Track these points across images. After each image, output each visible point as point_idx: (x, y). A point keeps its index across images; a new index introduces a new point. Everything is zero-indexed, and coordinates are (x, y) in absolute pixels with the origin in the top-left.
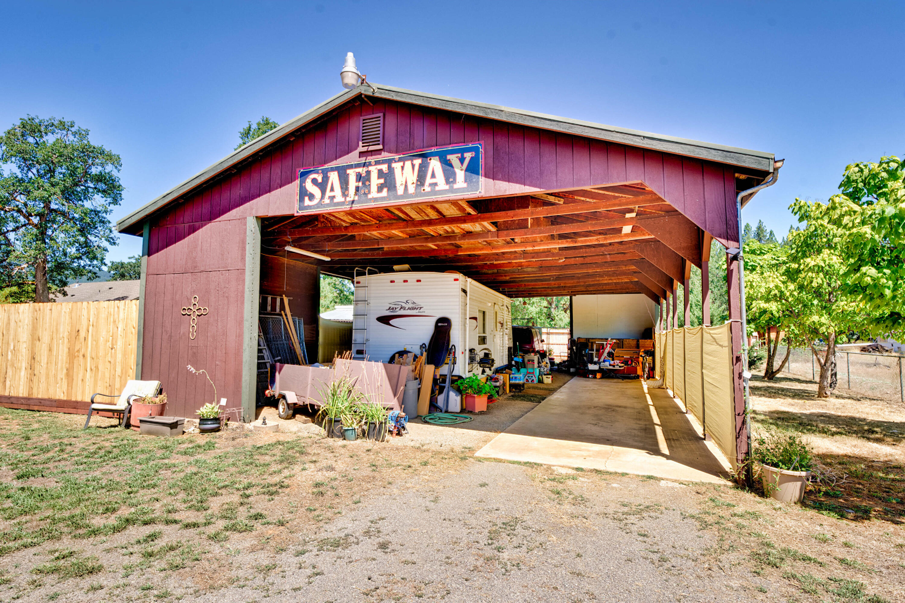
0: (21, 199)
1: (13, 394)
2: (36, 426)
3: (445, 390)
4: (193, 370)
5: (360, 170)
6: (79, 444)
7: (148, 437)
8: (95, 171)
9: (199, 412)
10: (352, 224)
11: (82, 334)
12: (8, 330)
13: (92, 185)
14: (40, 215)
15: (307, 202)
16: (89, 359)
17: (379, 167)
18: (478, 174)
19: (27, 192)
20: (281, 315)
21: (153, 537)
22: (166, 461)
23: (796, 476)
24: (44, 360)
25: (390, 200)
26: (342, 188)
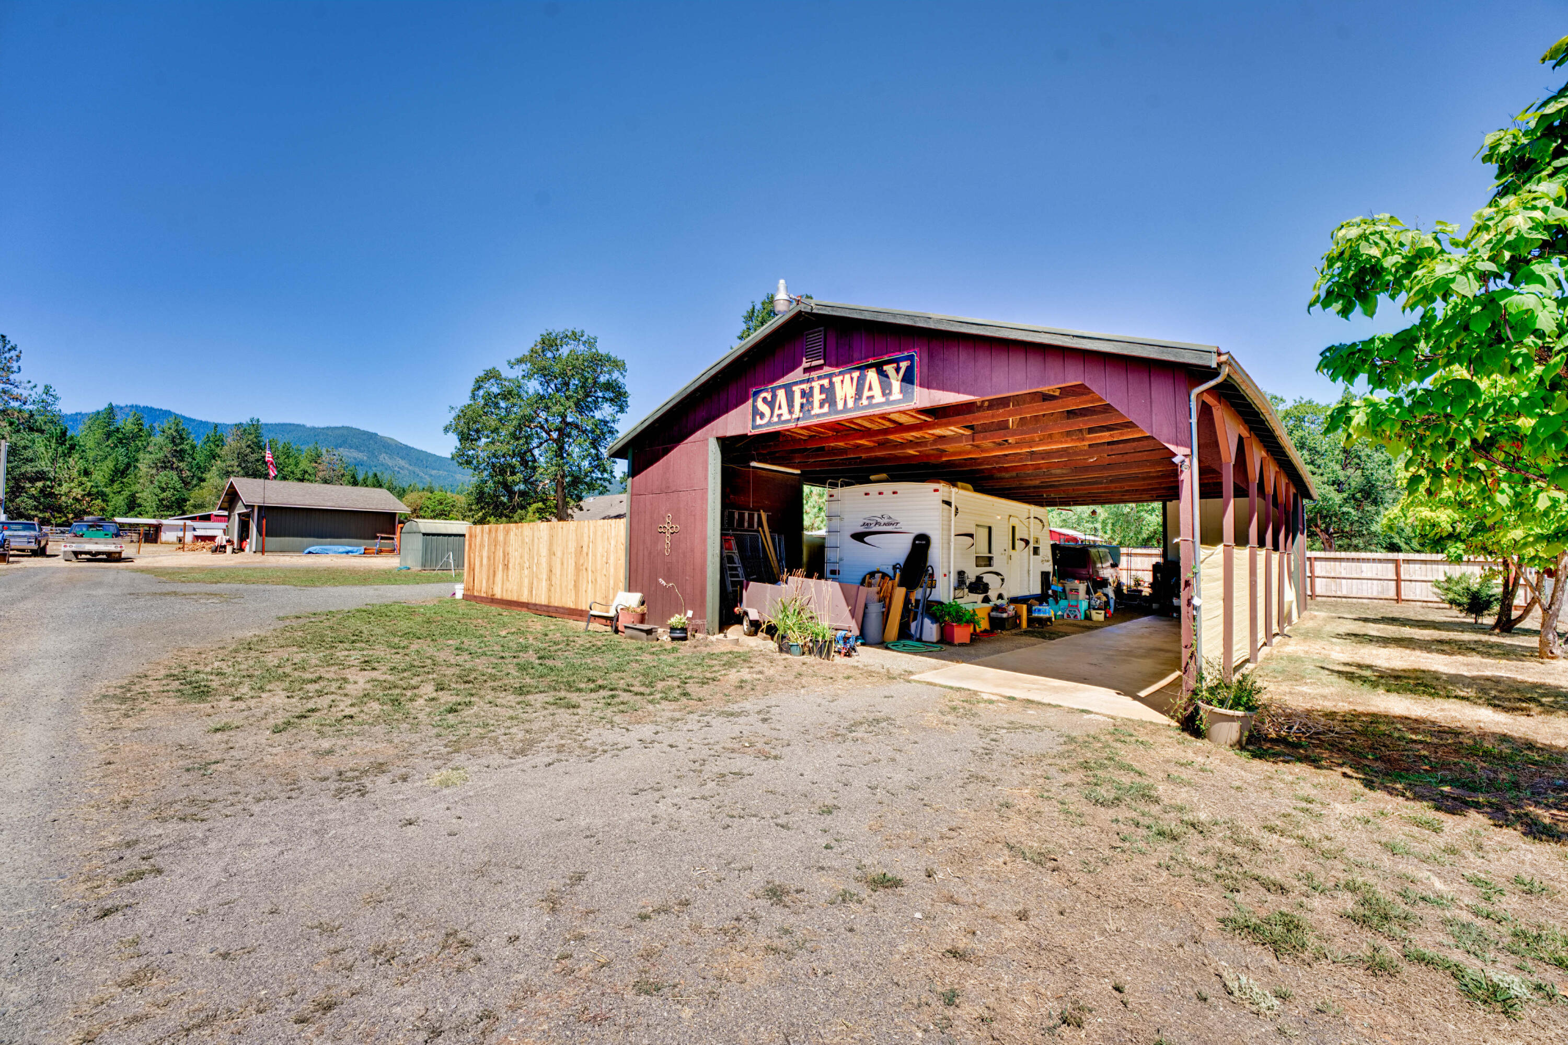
0: (543, 415)
1: (537, 602)
2: (552, 627)
3: (919, 617)
4: (663, 583)
5: (804, 386)
6: (580, 641)
7: (629, 641)
8: (603, 379)
9: (669, 622)
10: (811, 436)
11: (585, 549)
12: (533, 545)
13: (600, 394)
14: (558, 429)
15: (759, 421)
16: (590, 573)
17: (821, 382)
18: (912, 383)
19: (547, 408)
20: (758, 532)
21: (613, 697)
22: (638, 658)
23: (1228, 716)
24: (558, 573)
25: (831, 415)
26: (788, 406)
